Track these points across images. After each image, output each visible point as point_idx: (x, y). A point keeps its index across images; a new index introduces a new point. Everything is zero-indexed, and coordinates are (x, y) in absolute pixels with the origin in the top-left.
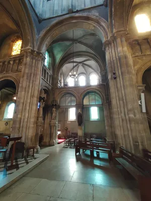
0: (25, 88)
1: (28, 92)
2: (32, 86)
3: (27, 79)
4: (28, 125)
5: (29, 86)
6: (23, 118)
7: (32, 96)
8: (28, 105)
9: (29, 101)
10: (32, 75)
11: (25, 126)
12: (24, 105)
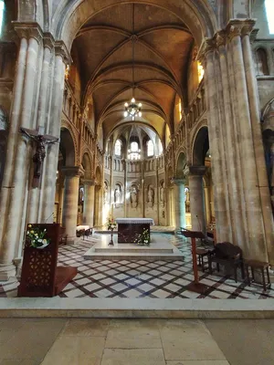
0: (217, 128)
1: (225, 135)
2: (232, 117)
3: (216, 107)
4: (243, 208)
5: (224, 121)
6: (226, 192)
7: (237, 139)
8: (231, 161)
9: (231, 154)
10: (226, 92)
11: (236, 210)
12: (223, 164)
